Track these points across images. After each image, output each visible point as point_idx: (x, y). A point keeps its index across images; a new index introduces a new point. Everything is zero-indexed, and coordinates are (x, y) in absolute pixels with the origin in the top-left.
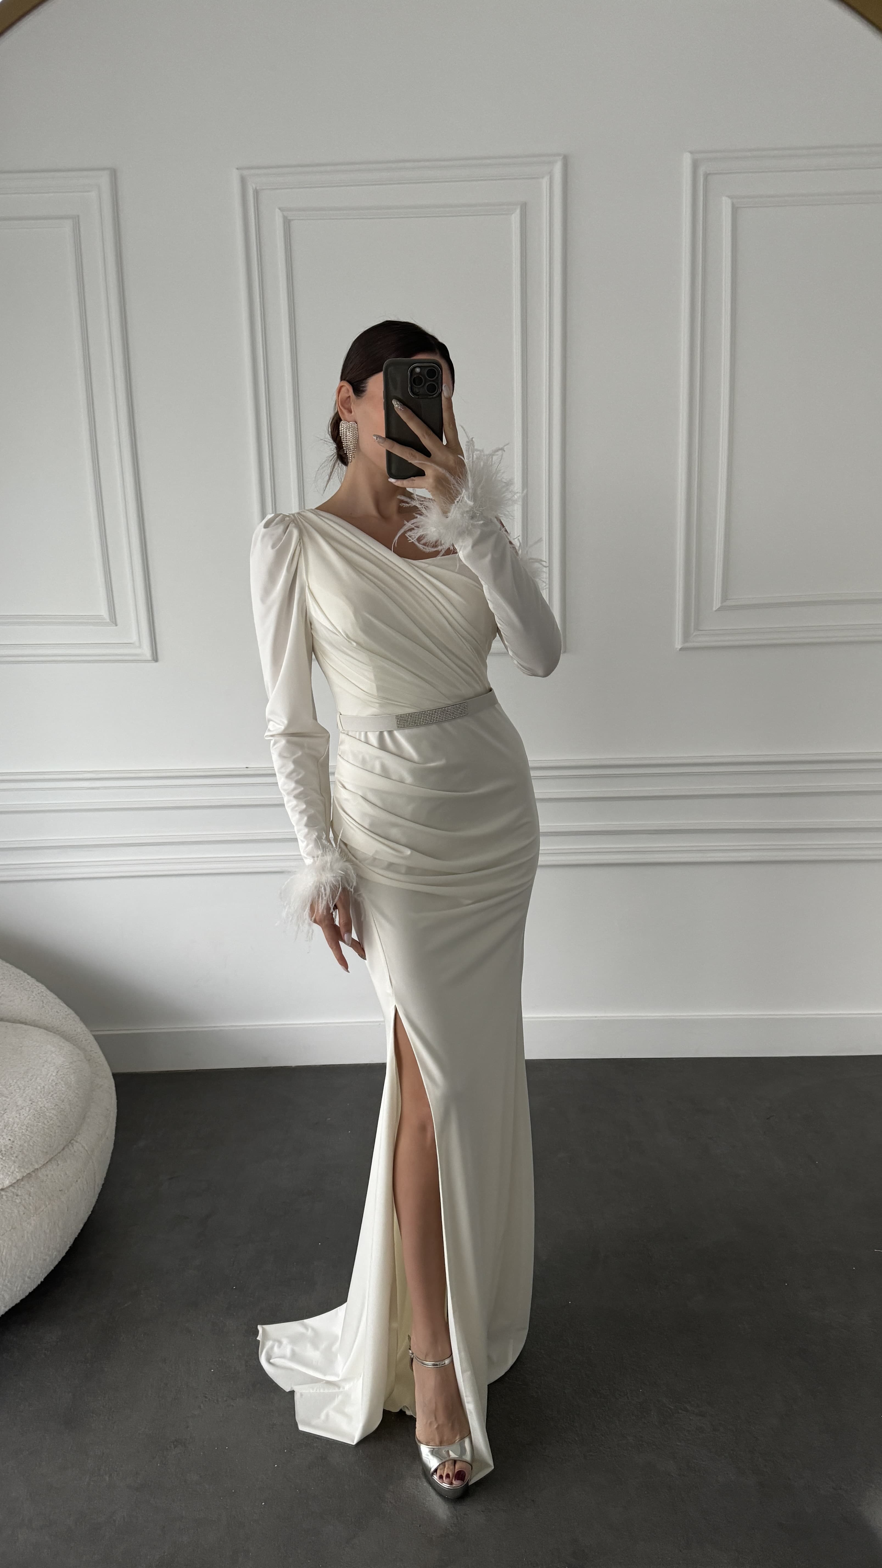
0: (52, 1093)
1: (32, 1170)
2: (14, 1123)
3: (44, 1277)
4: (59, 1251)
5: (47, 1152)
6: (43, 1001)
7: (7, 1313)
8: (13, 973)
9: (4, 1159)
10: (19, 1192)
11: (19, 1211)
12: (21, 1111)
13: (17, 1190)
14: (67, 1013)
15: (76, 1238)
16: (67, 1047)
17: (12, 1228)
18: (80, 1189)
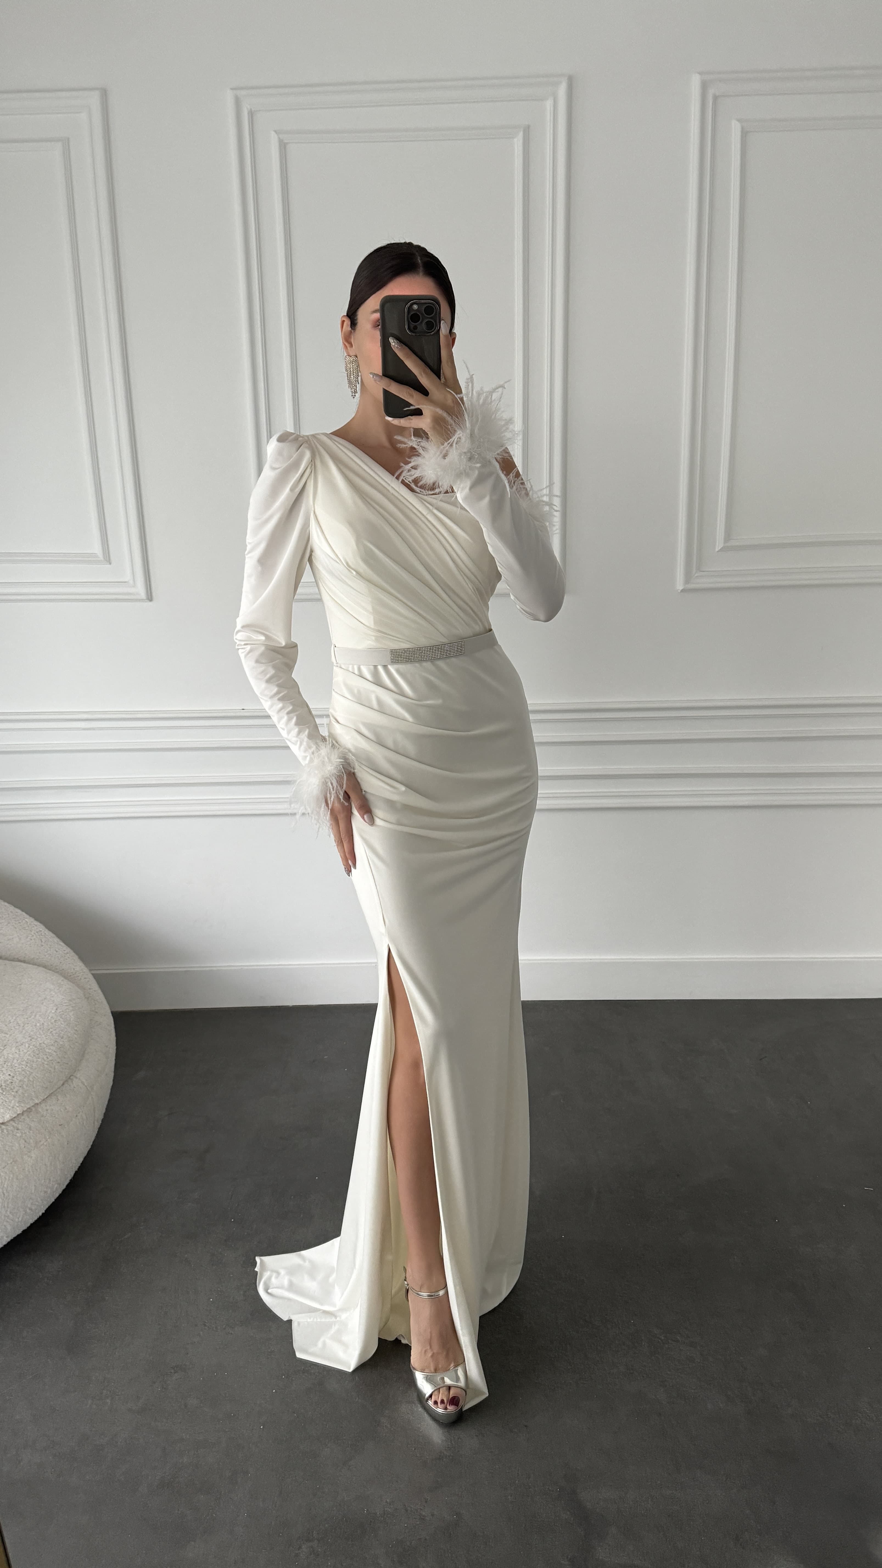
0: (51, 1030)
1: (33, 1105)
2: (14, 1059)
3: (45, 1209)
4: (59, 1184)
5: (47, 1088)
6: (41, 940)
7: (9, 1243)
8: (11, 912)
9: (4, 1093)
10: (20, 1126)
11: (20, 1145)
12: (20, 1047)
13: (18, 1124)
14: (65, 952)
15: (76, 1172)
16: (66, 985)
17: (13, 1161)
18: (80, 1123)
